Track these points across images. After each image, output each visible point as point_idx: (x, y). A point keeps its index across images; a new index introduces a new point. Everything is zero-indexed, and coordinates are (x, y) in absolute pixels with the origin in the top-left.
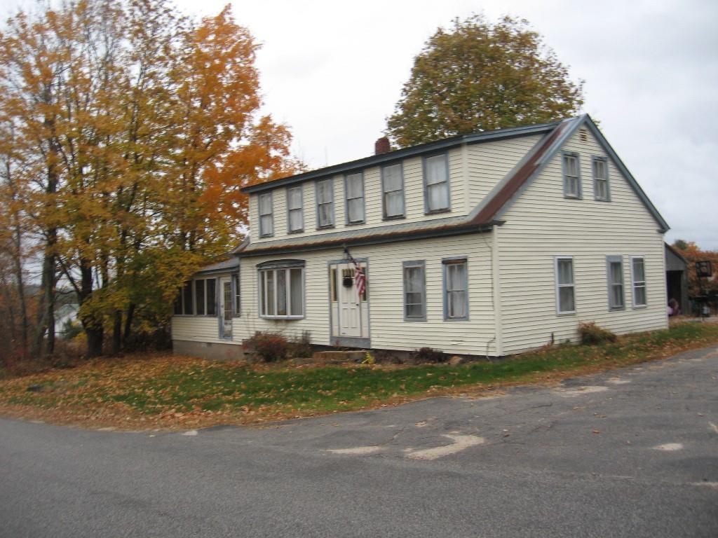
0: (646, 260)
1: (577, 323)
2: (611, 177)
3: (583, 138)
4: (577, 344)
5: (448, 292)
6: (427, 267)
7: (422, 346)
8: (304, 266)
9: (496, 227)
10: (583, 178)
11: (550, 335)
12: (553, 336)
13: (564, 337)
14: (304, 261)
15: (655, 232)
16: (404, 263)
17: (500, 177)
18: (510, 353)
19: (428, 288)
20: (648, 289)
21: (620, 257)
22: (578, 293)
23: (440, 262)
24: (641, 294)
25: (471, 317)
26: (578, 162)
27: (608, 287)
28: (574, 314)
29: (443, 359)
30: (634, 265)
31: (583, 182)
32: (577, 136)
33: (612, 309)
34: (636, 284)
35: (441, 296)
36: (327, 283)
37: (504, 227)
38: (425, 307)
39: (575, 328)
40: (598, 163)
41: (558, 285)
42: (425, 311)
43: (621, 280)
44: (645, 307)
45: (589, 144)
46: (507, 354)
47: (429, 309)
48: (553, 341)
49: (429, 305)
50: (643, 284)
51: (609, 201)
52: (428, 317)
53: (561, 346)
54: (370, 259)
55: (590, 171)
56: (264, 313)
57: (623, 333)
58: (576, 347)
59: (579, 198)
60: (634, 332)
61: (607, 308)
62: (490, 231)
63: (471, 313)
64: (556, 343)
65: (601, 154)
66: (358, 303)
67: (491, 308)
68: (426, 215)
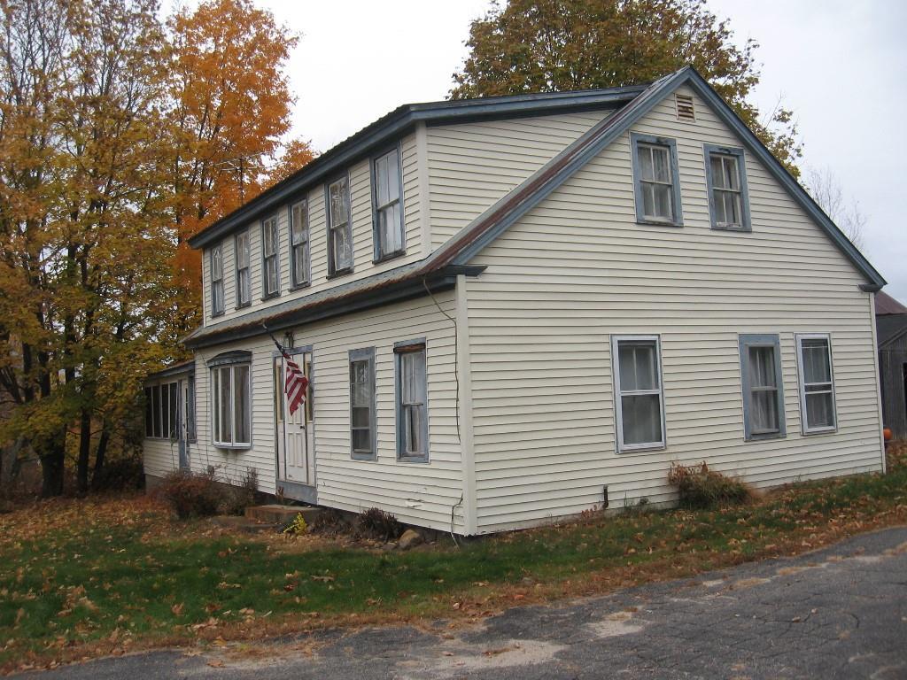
0: (834, 343)
1: (667, 466)
2: (750, 186)
3: (686, 112)
4: (669, 506)
5: (405, 406)
6: (378, 360)
7: (371, 506)
8: (250, 362)
9: (461, 279)
10: (683, 186)
11: (600, 490)
12: (605, 493)
13: (638, 494)
14: (249, 354)
15: (856, 289)
16: (351, 352)
17: (507, 188)
18: (500, 529)
19: (379, 399)
20: (838, 397)
21: (775, 337)
22: (670, 407)
23: (391, 350)
24: (821, 408)
25: (432, 456)
26: (673, 156)
27: (744, 394)
28: (660, 449)
29: (396, 532)
30: (805, 352)
31: (683, 193)
32: (672, 107)
33: (752, 437)
34: (808, 389)
35: (393, 414)
36: (272, 390)
37: (481, 278)
38: (375, 433)
39: (665, 475)
40: (718, 160)
41: (619, 393)
42: (375, 442)
43: (776, 380)
44: (832, 432)
45: (698, 123)
46: (488, 531)
47: (379, 438)
48: (606, 503)
49: (379, 430)
50: (828, 387)
51: (749, 232)
52: (380, 453)
53: (628, 511)
54: (315, 347)
55: (703, 174)
56: (217, 440)
57: (782, 482)
58: (662, 512)
59: (675, 224)
60: (803, 479)
61: (742, 435)
62: (452, 287)
63: (432, 448)
64: (611, 506)
65: (725, 140)
66: (303, 424)
67: (456, 440)
68: (376, 263)
